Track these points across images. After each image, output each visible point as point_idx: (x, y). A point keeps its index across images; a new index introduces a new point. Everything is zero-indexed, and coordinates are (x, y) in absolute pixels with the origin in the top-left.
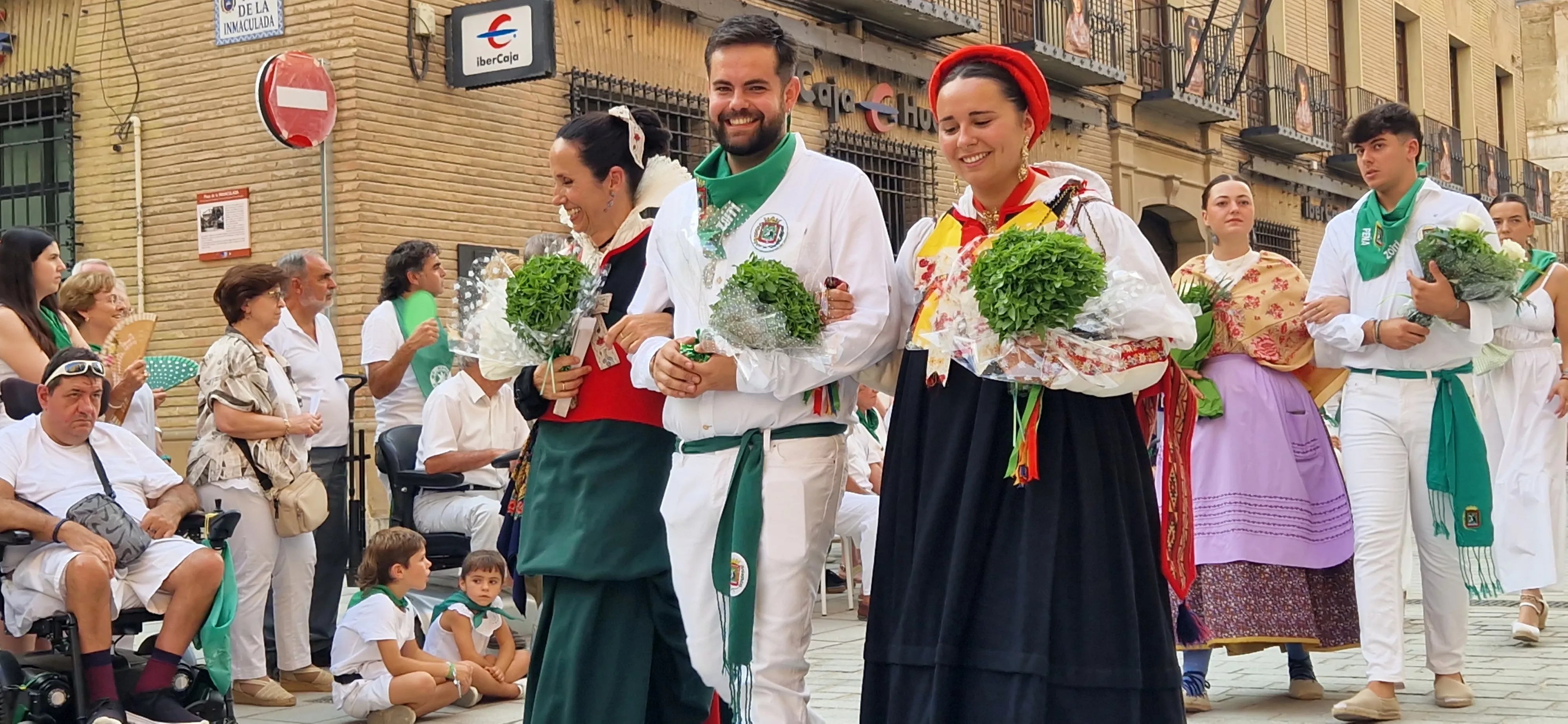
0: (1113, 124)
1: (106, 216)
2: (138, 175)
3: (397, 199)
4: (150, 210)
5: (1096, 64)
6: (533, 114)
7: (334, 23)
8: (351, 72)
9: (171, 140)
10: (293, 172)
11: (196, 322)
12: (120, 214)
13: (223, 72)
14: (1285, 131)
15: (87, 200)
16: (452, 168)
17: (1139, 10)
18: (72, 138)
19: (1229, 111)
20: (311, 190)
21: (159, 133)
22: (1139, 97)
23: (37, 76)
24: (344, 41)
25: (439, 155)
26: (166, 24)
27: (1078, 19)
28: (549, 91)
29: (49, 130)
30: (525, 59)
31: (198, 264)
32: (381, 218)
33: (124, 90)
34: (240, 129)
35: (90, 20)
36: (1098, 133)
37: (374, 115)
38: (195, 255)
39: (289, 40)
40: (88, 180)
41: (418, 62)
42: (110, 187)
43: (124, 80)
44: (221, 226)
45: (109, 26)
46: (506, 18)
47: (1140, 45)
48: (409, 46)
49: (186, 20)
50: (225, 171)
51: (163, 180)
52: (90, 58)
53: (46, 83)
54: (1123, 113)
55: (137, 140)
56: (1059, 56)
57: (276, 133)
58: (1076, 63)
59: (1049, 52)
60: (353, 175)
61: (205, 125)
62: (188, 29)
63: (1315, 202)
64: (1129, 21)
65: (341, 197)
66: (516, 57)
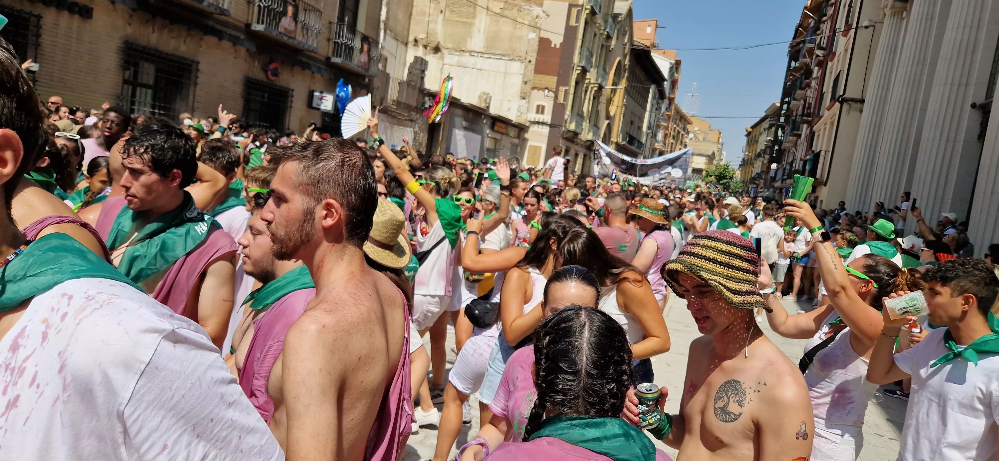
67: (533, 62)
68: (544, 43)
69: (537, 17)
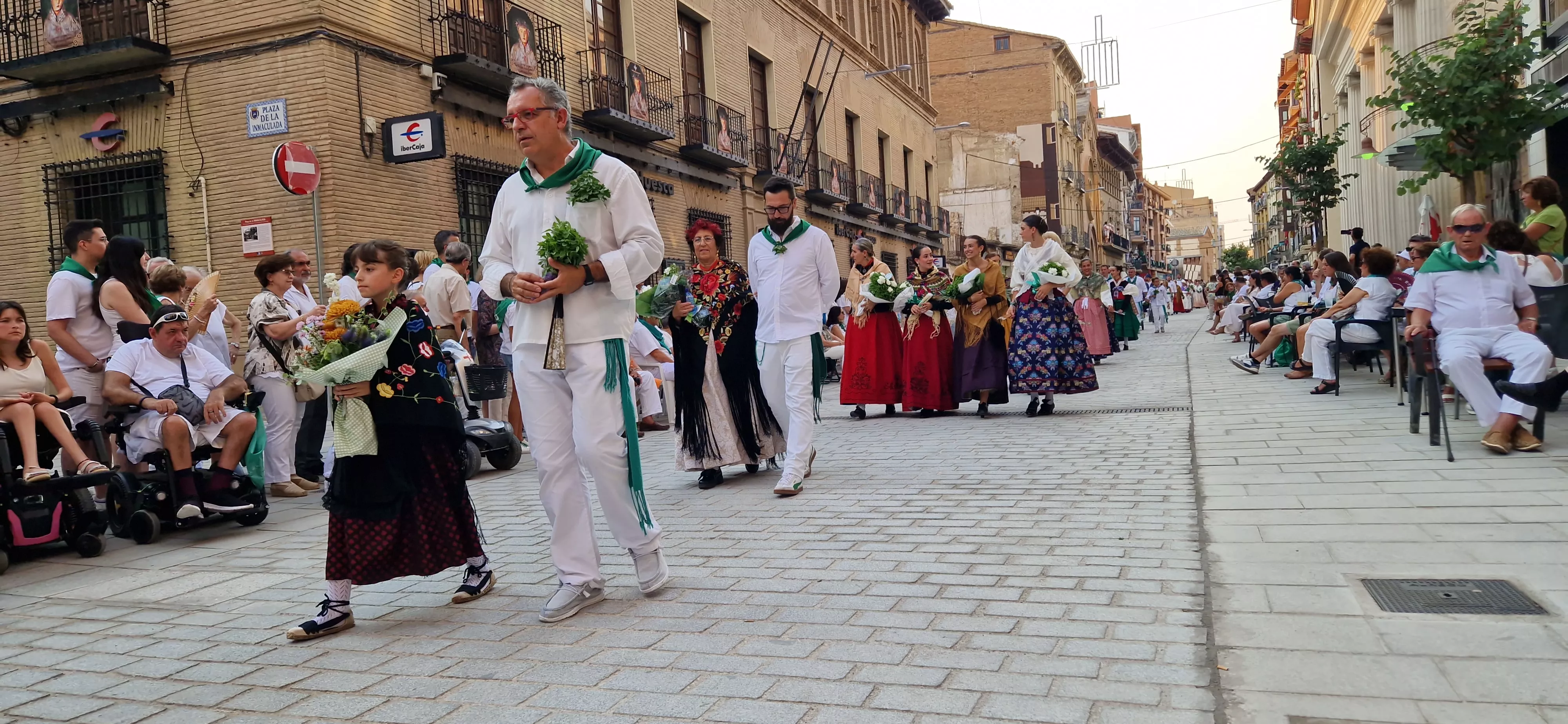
0: (743, 187)
1: (187, 233)
2: (205, 210)
3: (358, 223)
4: (214, 229)
5: (734, 156)
6: (435, 178)
7: (317, 126)
8: (328, 153)
9: (224, 191)
10: (297, 208)
11: (244, 291)
12: (196, 231)
13: (253, 153)
14: (826, 192)
15: (175, 224)
16: (389, 206)
17: (755, 130)
18: (164, 189)
19: (799, 181)
20: (308, 218)
21: (216, 186)
22: (755, 173)
23: (141, 154)
24: (323, 136)
25: (381, 199)
26: (218, 125)
27: (724, 133)
28: (443, 165)
29: (150, 184)
30: (428, 148)
31: (243, 259)
32: (349, 233)
33: (194, 162)
34: (266, 185)
35: (172, 122)
36: (736, 192)
37: (342, 177)
38: (241, 254)
39: (292, 135)
40: (175, 213)
41: (367, 148)
42: (189, 217)
43: (194, 157)
44: (256, 238)
45: (183, 126)
46: (418, 125)
47: (755, 148)
48: (362, 139)
49: (230, 123)
50: (257, 208)
51: (222, 212)
52: (173, 144)
53: (146, 158)
54: (748, 182)
55: (204, 190)
56: (715, 152)
57: (286, 187)
58: (724, 155)
59: (710, 150)
60: (332, 210)
61: (244, 182)
62: (232, 128)
63: (841, 227)
64: (750, 135)
65: (325, 222)
66: (423, 146)
67: (1018, 186)
68: (1025, 167)
69: (1013, 143)
